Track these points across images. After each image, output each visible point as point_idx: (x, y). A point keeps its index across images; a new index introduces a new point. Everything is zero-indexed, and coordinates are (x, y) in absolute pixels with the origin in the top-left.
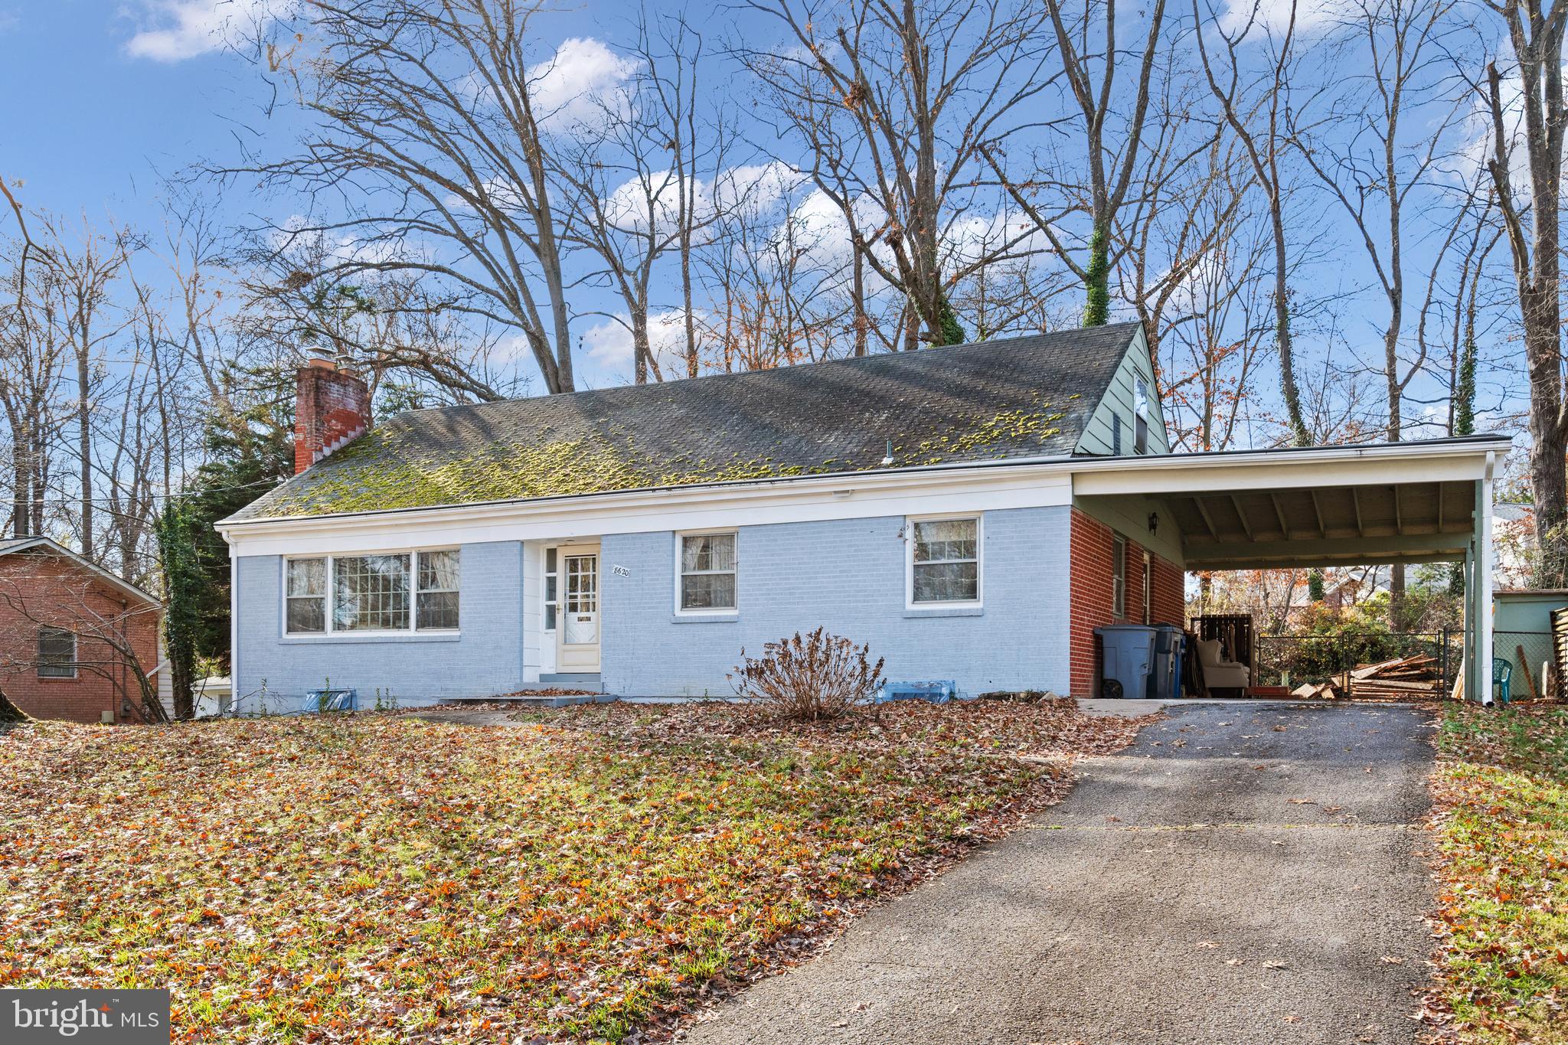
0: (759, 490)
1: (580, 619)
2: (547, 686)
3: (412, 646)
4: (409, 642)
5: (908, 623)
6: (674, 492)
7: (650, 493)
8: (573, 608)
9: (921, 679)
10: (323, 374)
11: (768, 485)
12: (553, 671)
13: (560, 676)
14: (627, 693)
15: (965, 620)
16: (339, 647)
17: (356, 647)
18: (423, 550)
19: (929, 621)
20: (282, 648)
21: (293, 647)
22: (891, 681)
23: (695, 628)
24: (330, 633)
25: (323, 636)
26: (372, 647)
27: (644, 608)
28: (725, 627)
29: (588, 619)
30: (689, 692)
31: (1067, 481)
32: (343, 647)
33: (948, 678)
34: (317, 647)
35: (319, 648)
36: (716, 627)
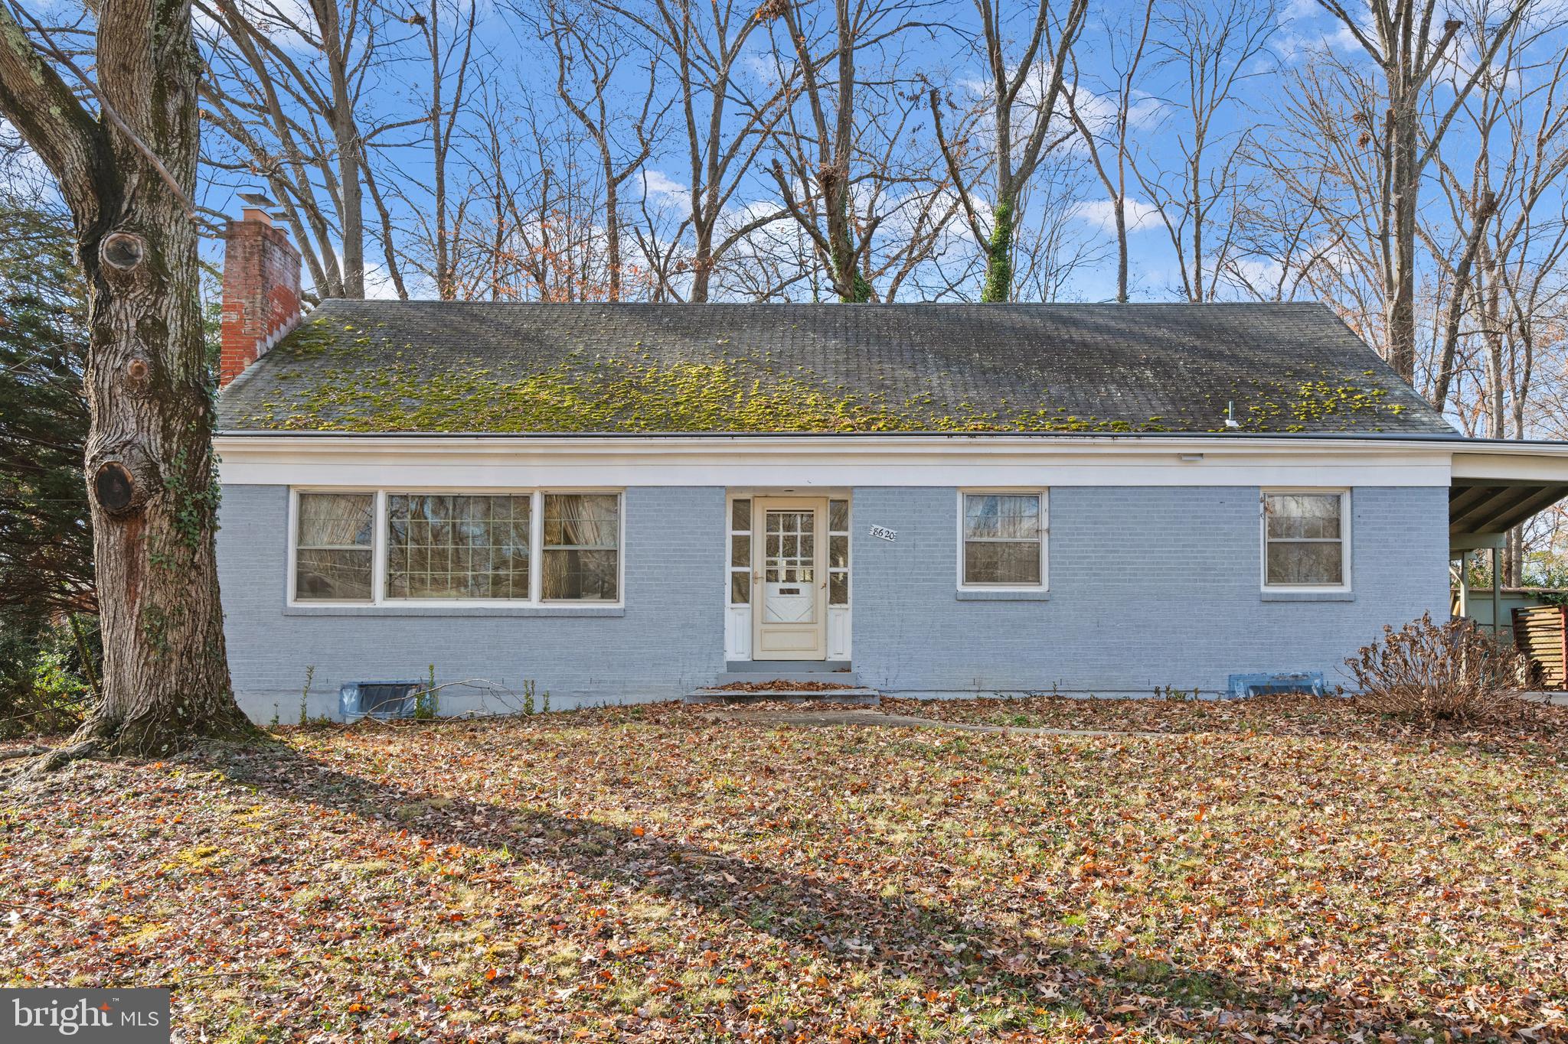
0: (1094, 445)
1: (782, 591)
2: (735, 677)
3: (539, 622)
4: (536, 616)
5: (1267, 607)
6: (978, 440)
7: (945, 439)
8: (772, 576)
9: (1283, 670)
10: (269, 232)
11: (1109, 440)
12: (744, 658)
13: (756, 664)
14: (891, 686)
15: (1334, 605)
16: (403, 622)
17: (435, 623)
18: (551, 492)
19: (1291, 606)
20: (292, 621)
21: (312, 620)
22: (1247, 671)
23: (989, 607)
24: (380, 601)
25: (370, 605)
26: (466, 622)
27: (917, 580)
28: (1032, 606)
29: (797, 591)
30: (980, 684)
31: (1448, 461)
32: (411, 622)
33: (1315, 670)
34: (359, 621)
35: (364, 622)
36: (1020, 606)
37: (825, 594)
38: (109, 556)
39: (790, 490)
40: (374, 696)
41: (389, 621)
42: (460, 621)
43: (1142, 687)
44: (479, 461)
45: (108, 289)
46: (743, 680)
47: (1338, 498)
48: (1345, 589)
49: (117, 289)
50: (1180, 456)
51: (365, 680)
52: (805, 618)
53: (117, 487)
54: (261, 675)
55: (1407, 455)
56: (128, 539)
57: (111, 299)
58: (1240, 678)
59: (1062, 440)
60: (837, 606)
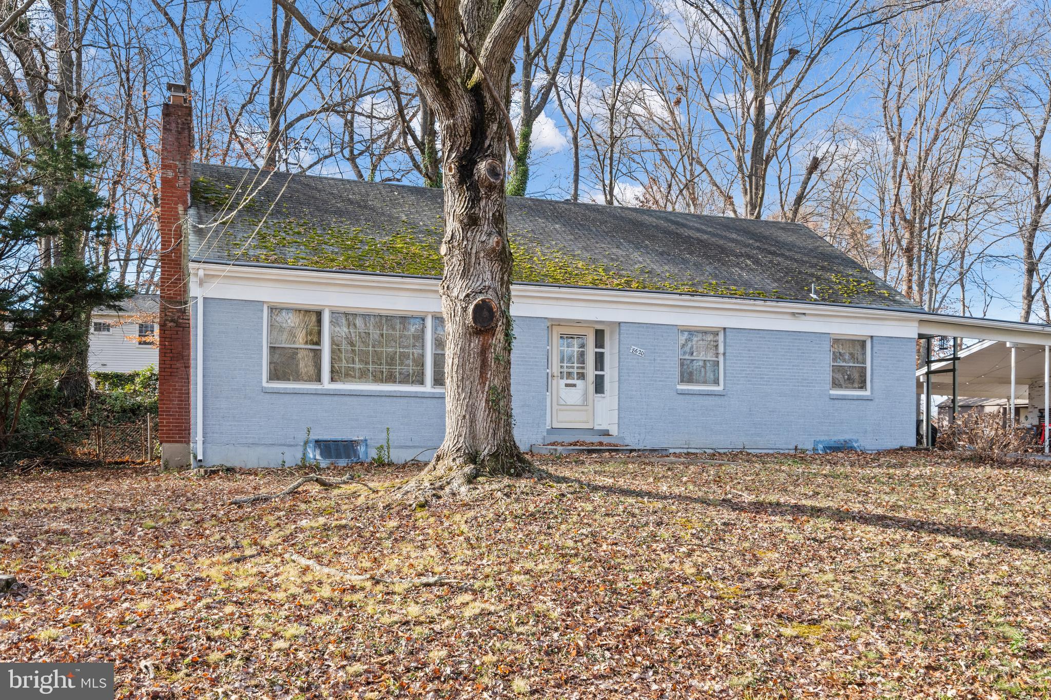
0: (754, 305)
1: (567, 385)
2: (553, 438)
5: (833, 402)
6: (695, 298)
8: (561, 375)
9: (839, 438)
11: (762, 303)
13: (556, 431)
14: (641, 445)
15: (863, 402)
19: (844, 402)
20: (268, 396)
21: (283, 396)
22: (822, 438)
23: (694, 398)
24: (326, 384)
25: (319, 387)
26: (388, 400)
27: (656, 381)
28: (716, 398)
29: (574, 385)
30: (689, 444)
31: (916, 324)
32: (351, 399)
33: (854, 438)
34: (315, 397)
35: (319, 398)
36: (710, 398)
37: (592, 388)
38: (469, 355)
39: (579, 322)
40: (330, 448)
41: (336, 398)
42: (383, 399)
43: (771, 446)
44: (396, 293)
45: (479, 192)
46: (560, 440)
47: (864, 342)
48: (866, 393)
49: (486, 193)
50: (793, 314)
51: (320, 438)
52: (579, 402)
53: (486, 313)
54: (247, 434)
55: (899, 320)
56: (483, 345)
57: (480, 200)
58: (819, 442)
59: (734, 301)
60: (599, 395)
